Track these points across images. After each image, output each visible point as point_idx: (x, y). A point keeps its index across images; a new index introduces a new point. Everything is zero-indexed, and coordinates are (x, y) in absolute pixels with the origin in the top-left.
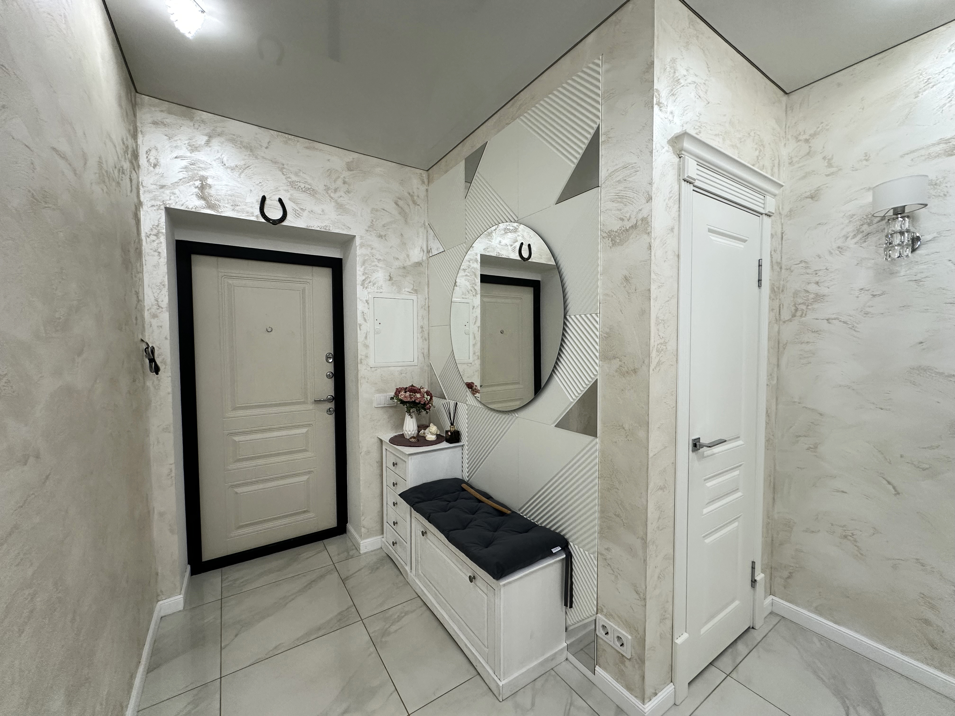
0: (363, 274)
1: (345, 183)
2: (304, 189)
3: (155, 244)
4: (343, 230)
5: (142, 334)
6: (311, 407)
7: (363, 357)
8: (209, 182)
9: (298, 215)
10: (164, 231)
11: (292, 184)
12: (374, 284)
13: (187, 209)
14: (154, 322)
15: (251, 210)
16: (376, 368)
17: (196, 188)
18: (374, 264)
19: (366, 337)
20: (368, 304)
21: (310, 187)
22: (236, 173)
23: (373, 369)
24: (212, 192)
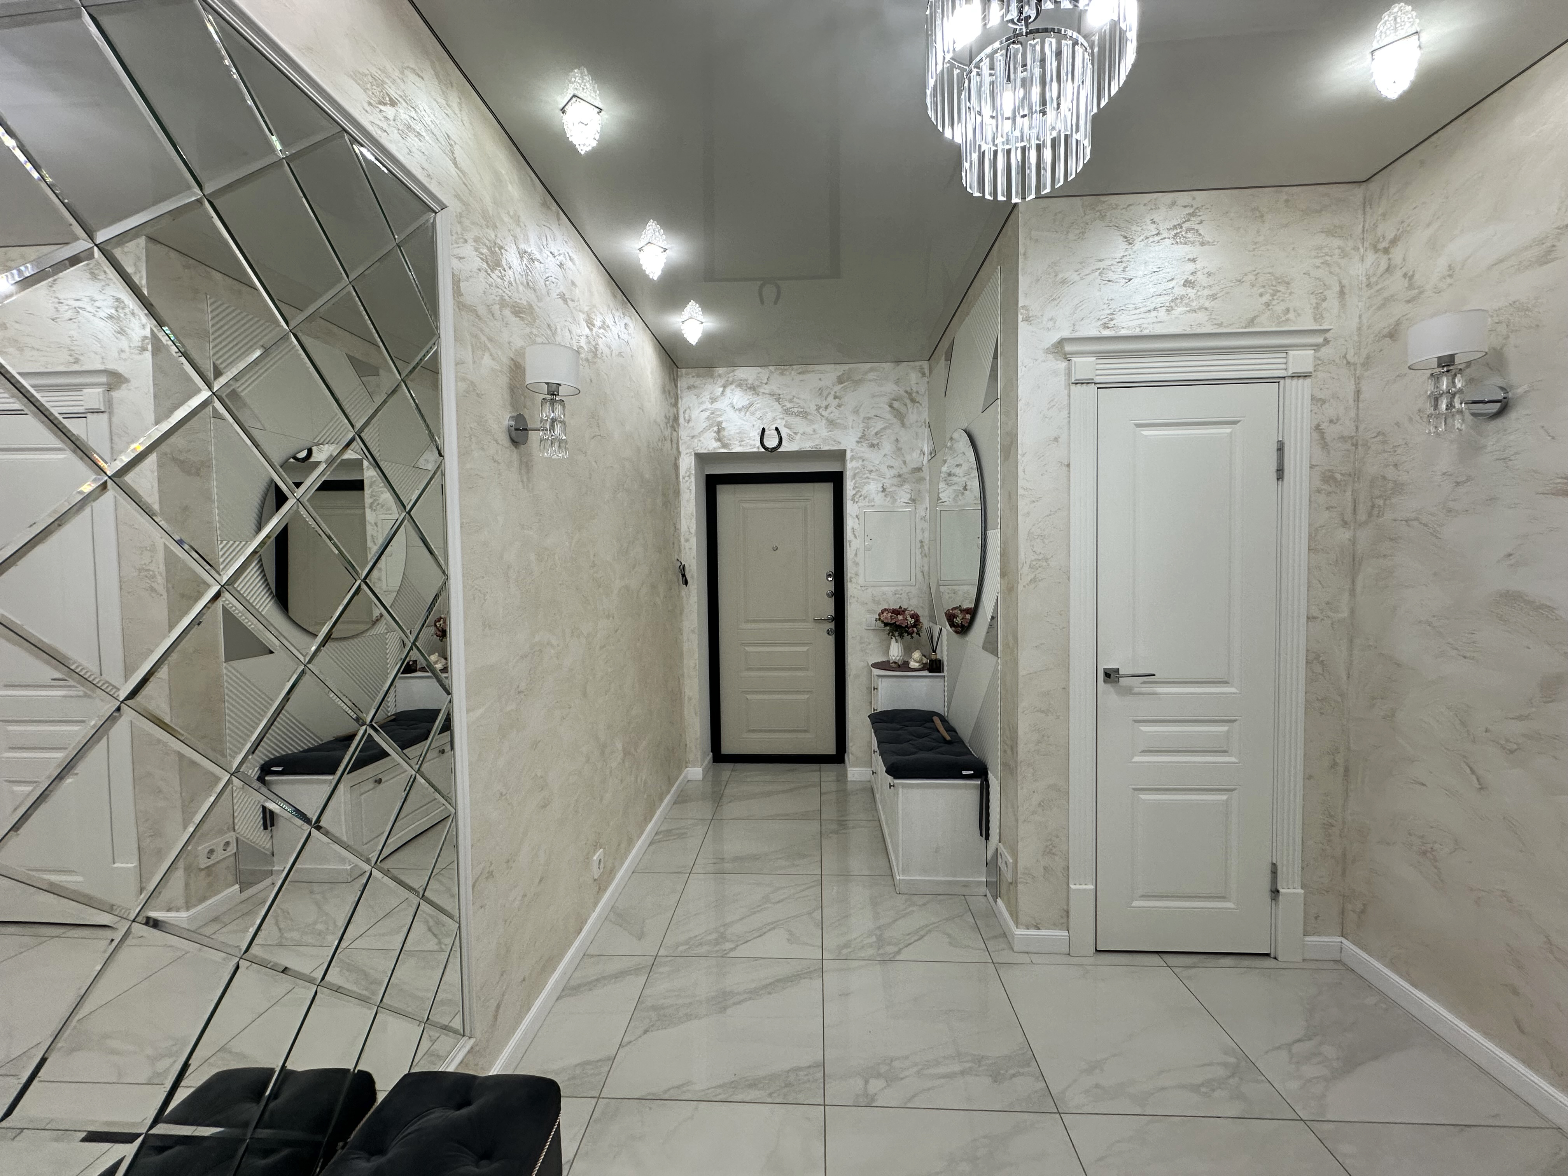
0: (854, 489)
2: (797, 414)
4: (833, 445)
5: (678, 555)
6: (810, 625)
7: (852, 576)
8: (724, 425)
9: (792, 440)
10: (694, 472)
11: (787, 412)
12: (865, 498)
13: (708, 452)
14: (687, 544)
15: (753, 443)
16: (866, 587)
17: (714, 432)
18: (866, 476)
19: (856, 555)
20: (857, 519)
21: (802, 410)
22: (743, 413)
23: (863, 588)
24: (725, 433)
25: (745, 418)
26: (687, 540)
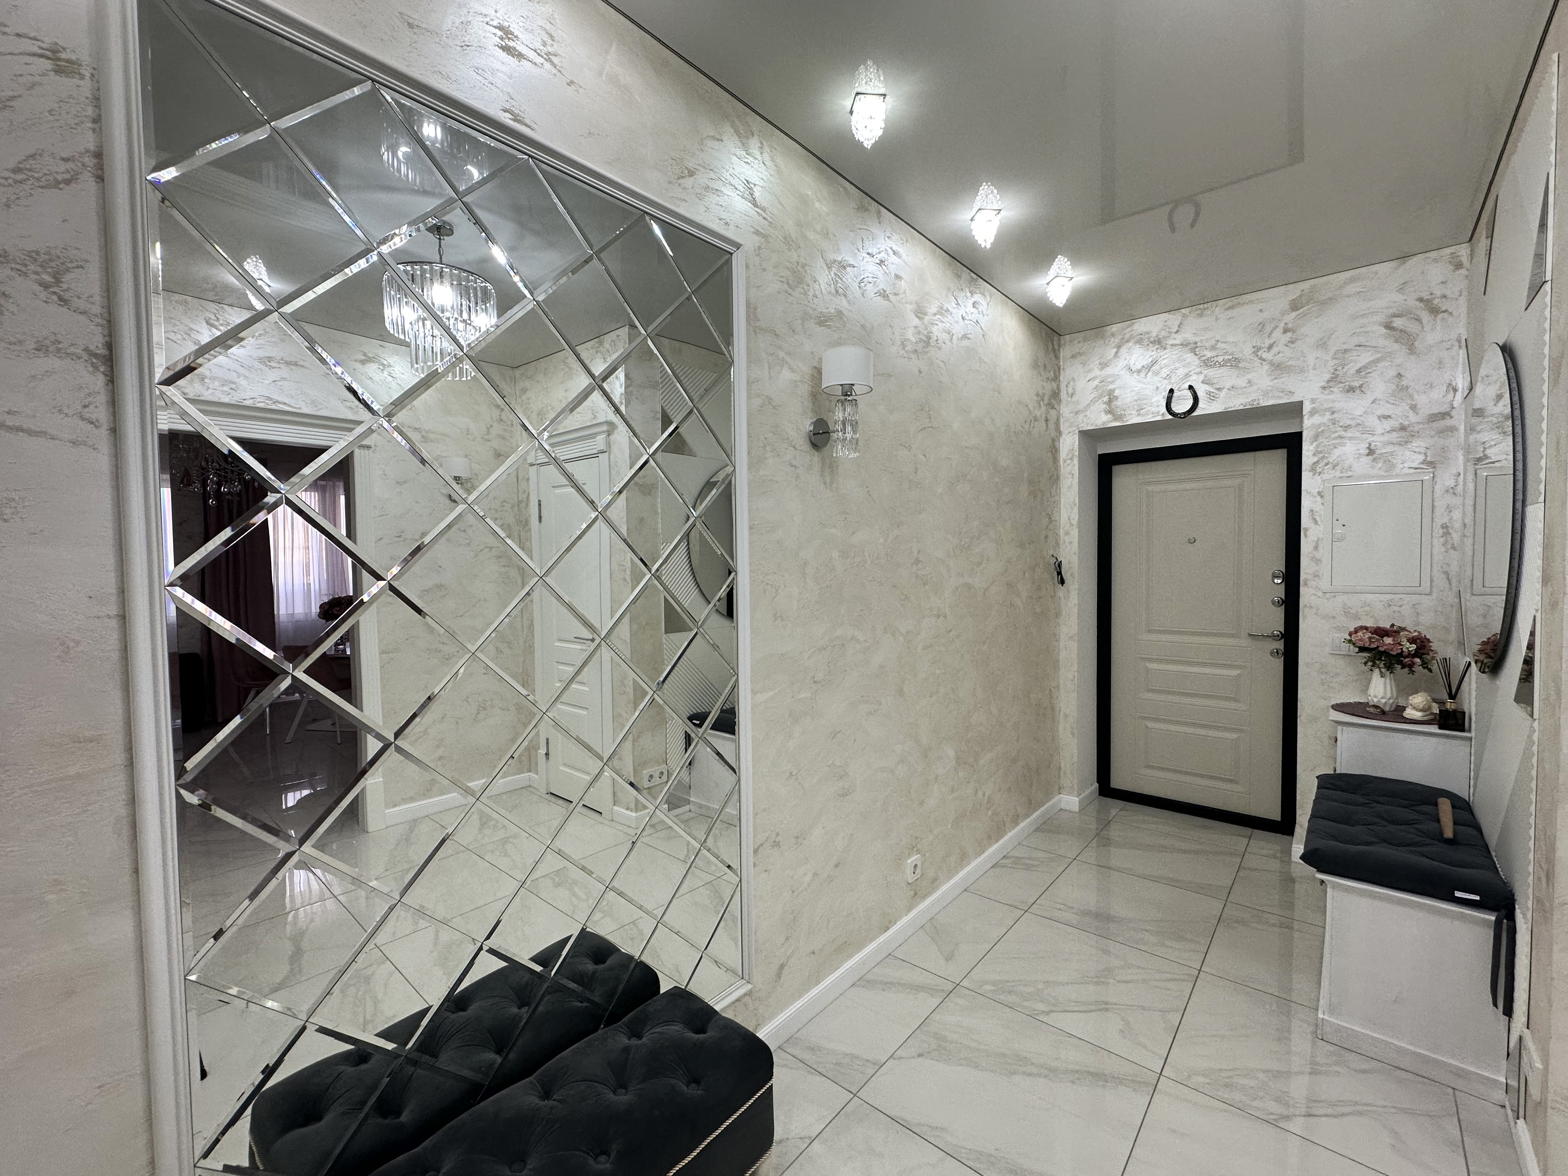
0: (1314, 455)
1: (1285, 331)
2: (1223, 363)
4: (1281, 398)
5: (1052, 549)
6: (1245, 642)
7: (1309, 577)
8: (1117, 393)
9: (1213, 398)
10: (1077, 453)
11: (1207, 362)
12: (1334, 467)
13: (1097, 427)
14: (1067, 539)
16: (1335, 594)
17: (1104, 404)
18: (1336, 435)
19: (1316, 548)
20: (1322, 497)
21: (1230, 357)
22: (1143, 375)
23: (1328, 595)
24: (1118, 403)
25: (1145, 381)
26: (1067, 533)
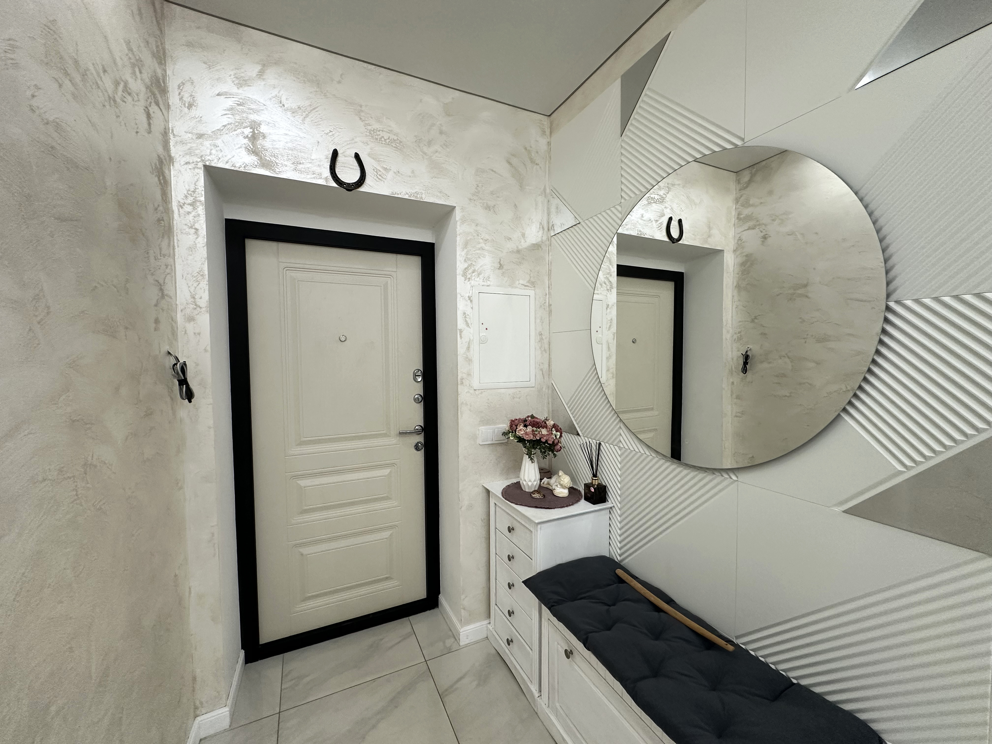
0: (465, 261)
1: (441, 133)
2: (388, 141)
3: (190, 217)
4: (438, 198)
5: (171, 344)
6: (393, 440)
7: (465, 376)
8: (263, 129)
9: (380, 177)
11: (372, 133)
12: (479, 274)
13: (233, 168)
14: (190, 327)
15: (318, 170)
16: (482, 390)
17: (245, 138)
18: (479, 246)
19: (468, 348)
20: (471, 301)
21: (396, 138)
22: (298, 118)
23: (477, 392)
24: (266, 143)
25: (302, 126)
